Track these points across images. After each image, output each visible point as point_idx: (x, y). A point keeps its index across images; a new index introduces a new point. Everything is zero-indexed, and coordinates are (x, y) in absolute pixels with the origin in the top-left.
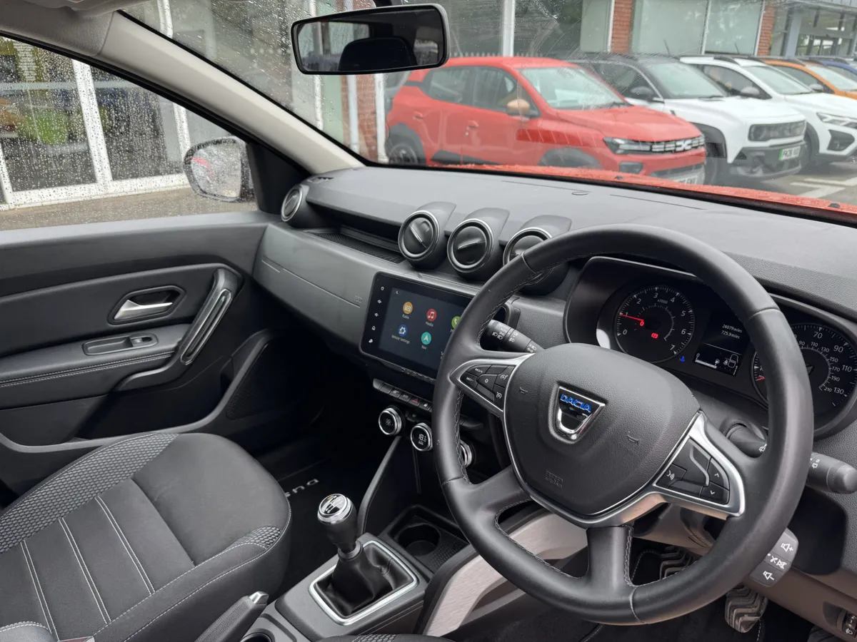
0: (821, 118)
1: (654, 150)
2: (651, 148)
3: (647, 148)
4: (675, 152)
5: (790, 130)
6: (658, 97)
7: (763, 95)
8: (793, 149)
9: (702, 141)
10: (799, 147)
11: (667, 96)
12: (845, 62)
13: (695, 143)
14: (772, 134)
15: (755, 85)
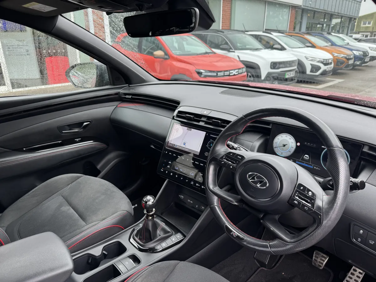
0: (307, 59)
1: (218, 75)
2: (217, 74)
3: (215, 74)
4: (229, 75)
5: (289, 64)
6: (232, 49)
7: (283, 49)
8: (292, 73)
9: (244, 70)
10: (294, 72)
11: (237, 49)
12: (322, 34)
13: (240, 71)
14: (281, 66)
15: (279, 44)
